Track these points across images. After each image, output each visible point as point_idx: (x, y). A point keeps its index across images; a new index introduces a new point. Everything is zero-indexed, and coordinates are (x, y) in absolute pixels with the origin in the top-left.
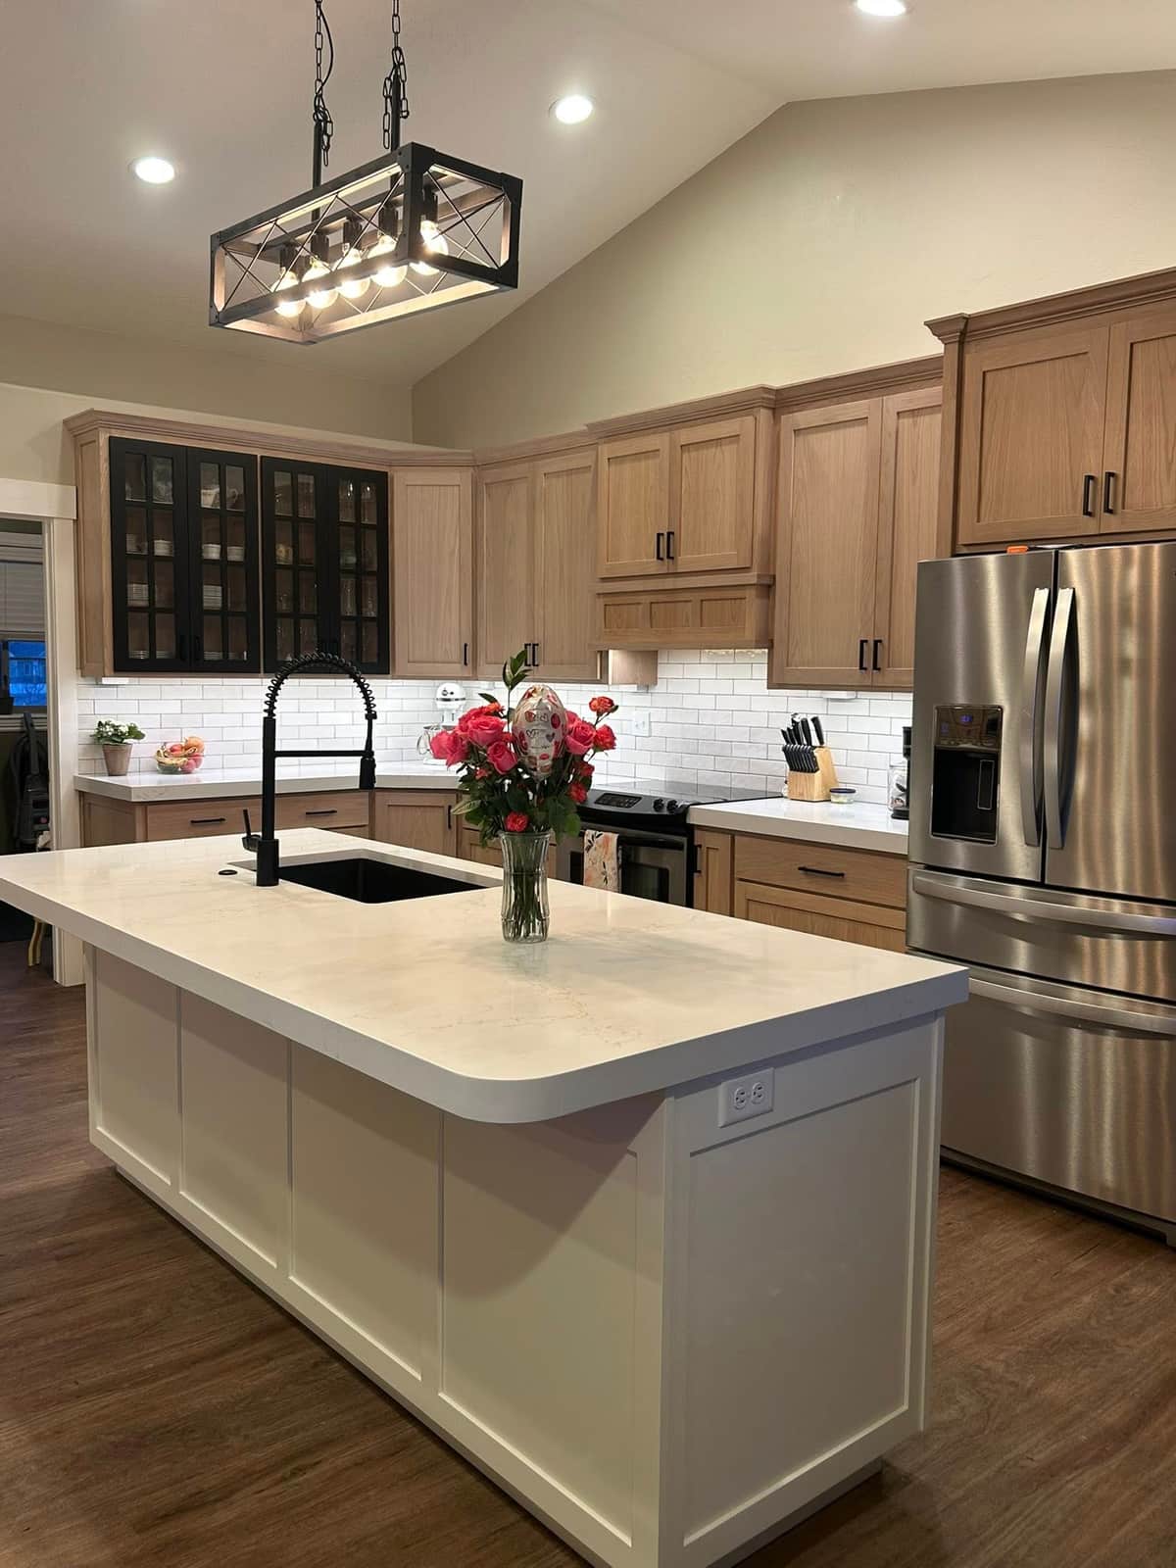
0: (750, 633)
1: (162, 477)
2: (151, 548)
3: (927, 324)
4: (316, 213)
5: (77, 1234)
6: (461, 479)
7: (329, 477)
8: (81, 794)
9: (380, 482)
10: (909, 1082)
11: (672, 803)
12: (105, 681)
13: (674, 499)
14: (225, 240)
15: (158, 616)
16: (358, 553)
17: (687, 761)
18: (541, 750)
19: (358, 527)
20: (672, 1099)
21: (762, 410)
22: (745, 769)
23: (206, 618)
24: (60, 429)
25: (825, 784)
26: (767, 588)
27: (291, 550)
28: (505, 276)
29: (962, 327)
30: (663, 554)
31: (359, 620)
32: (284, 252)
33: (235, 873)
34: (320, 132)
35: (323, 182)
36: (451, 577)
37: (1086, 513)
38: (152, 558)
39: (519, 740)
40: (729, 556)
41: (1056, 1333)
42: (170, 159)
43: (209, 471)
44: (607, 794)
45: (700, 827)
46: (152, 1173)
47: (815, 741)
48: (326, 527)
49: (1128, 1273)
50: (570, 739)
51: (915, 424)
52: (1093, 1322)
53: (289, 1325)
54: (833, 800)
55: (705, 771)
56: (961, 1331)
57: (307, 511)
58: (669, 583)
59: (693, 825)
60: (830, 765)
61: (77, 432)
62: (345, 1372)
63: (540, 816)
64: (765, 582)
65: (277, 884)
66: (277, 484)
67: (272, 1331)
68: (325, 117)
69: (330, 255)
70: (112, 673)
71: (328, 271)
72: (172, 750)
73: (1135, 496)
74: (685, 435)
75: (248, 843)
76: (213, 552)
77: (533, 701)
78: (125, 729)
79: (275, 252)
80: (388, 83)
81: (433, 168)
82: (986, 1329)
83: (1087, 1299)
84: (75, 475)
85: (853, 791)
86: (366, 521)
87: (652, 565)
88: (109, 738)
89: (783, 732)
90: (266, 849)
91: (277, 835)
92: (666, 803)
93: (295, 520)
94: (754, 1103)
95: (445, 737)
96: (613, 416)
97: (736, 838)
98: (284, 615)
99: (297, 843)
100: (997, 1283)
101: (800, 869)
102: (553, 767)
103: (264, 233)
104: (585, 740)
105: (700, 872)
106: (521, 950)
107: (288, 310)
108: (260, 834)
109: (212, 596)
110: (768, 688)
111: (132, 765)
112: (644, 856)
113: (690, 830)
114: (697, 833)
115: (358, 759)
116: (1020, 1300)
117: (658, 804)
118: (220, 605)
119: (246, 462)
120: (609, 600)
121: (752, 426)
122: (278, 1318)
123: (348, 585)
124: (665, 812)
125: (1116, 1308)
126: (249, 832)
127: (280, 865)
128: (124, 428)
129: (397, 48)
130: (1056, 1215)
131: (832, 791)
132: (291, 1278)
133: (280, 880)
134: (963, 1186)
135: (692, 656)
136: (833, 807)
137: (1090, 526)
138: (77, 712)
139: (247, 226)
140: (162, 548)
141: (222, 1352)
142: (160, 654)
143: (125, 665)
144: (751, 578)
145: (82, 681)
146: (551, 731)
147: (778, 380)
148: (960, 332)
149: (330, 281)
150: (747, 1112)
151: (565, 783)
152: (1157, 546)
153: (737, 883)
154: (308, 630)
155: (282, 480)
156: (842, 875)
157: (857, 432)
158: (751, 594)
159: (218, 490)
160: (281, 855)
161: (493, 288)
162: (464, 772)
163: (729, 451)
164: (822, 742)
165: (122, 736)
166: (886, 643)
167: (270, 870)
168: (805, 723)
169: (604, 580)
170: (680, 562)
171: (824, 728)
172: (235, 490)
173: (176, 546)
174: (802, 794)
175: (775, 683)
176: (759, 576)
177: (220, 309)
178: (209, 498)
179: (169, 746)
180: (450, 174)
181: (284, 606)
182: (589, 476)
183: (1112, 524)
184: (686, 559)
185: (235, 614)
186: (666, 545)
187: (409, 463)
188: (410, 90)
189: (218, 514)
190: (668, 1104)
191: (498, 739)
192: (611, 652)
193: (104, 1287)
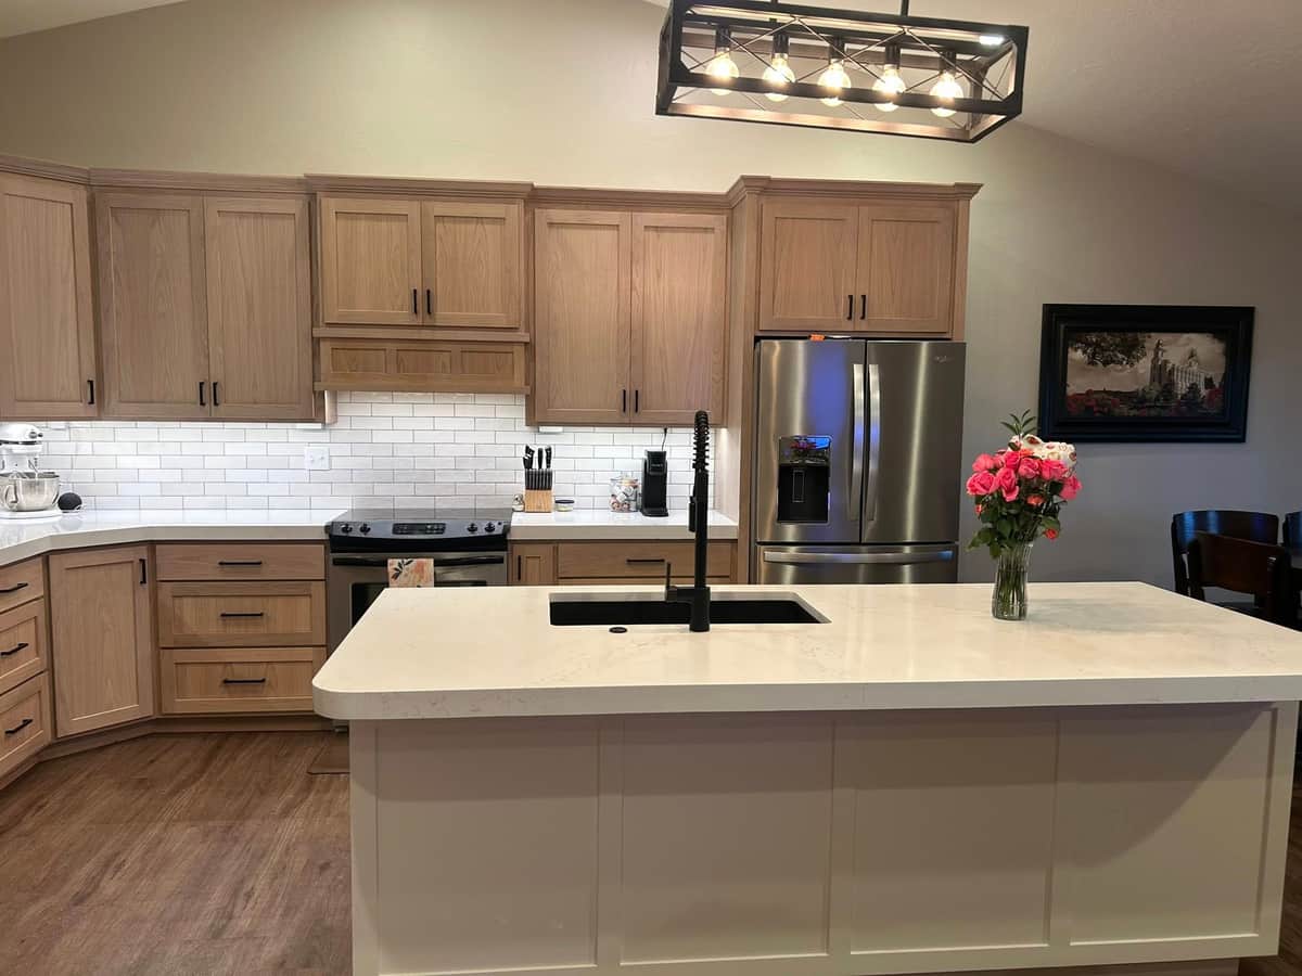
0: (519, 381)
13: (428, 260)
21: (517, 202)
22: (451, 491)
29: (765, 184)
30: (419, 308)
37: (847, 317)
40: (496, 317)
51: (659, 237)
58: (426, 334)
73: (874, 311)
74: (440, 208)
85: (572, 502)
87: (404, 315)
101: (628, 561)
120: (341, 345)
137: (849, 326)
144: (520, 336)
148: (763, 187)
156: (663, 561)
158: (519, 350)
163: (492, 229)
166: (641, 392)
168: (541, 451)
169: (332, 324)
170: (437, 317)
175: (533, 421)
183: (862, 325)
184: (443, 314)
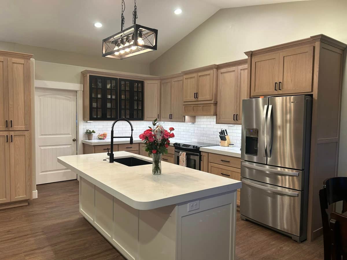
0: (212, 113)
1: (99, 82)
2: (97, 96)
3: (244, 53)
4: (121, 35)
5: (76, 230)
6: (158, 82)
7: (132, 82)
8: (83, 144)
9: (142, 83)
10: (230, 204)
11: (196, 147)
12: (88, 122)
13: (198, 86)
14: (105, 41)
15: (98, 109)
16: (138, 97)
17: (201, 138)
18: (159, 138)
19: (138, 92)
20: (177, 206)
21: (215, 69)
23: (107, 109)
24: (81, 73)
25: (228, 143)
26: (216, 104)
27: (124, 96)
28: (155, 48)
29: (251, 53)
30: (196, 97)
31: (138, 110)
32: (116, 43)
33: (106, 160)
34: (122, 20)
35: (123, 30)
36: (156, 101)
37: (275, 90)
38: (97, 98)
39: (155, 135)
40: (208, 97)
41: (266, 256)
42: (101, 23)
43: (109, 81)
44: (184, 144)
45: (202, 151)
46: (90, 218)
47: (226, 134)
48: (131, 91)
49: (283, 245)
50: (164, 135)
51: (244, 72)
52: (274, 254)
53: (113, 249)
54: (229, 146)
55: (205, 140)
56: (246, 255)
57: (128, 89)
59: (200, 151)
60: (229, 139)
61: (83, 74)
62: (122, 258)
63: (159, 150)
64: (215, 102)
65: (113, 162)
66: (122, 83)
67: (110, 250)
68: (123, 18)
69: (124, 43)
70: (89, 120)
71: (129, 45)
72: (101, 135)
73: (285, 87)
74: (200, 74)
75: (108, 154)
76: (109, 97)
77: (158, 128)
78: (92, 131)
79: (114, 43)
80: (134, 12)
81: (140, 28)
82: (251, 255)
83: (274, 250)
84: (83, 82)
85: (233, 145)
86: (139, 91)
87: (194, 99)
88: (89, 133)
89: (219, 132)
90: (111, 155)
91: (114, 153)
92: (195, 146)
93: (125, 91)
94: (195, 207)
95: (142, 135)
96: (188, 70)
97: (209, 154)
98: (123, 109)
99: (117, 154)
100: (255, 246)
101: (221, 160)
102: (161, 141)
103: (112, 39)
104: (167, 136)
105: (202, 160)
106: (156, 176)
107: (117, 54)
108: (110, 152)
109: (109, 105)
110: (216, 124)
111: (93, 138)
112: (192, 157)
113: (200, 152)
114: (201, 152)
115: (130, 138)
116: (259, 249)
117: (194, 147)
118: (110, 107)
119: (116, 79)
120: (186, 106)
121: (213, 72)
122: (111, 247)
123: (136, 103)
124: (195, 148)
125: (280, 252)
126: (108, 152)
127: (114, 159)
128: (92, 73)
129: (135, 6)
130: (270, 232)
131: (229, 144)
132: (113, 239)
133: (114, 162)
134: (252, 226)
135: (202, 117)
136: (229, 148)
137: (276, 93)
138: (83, 128)
139: (109, 38)
140: (99, 96)
141: (99, 253)
142: (99, 117)
143: (92, 119)
144: (212, 102)
145: (83, 122)
146: (161, 134)
147: (218, 63)
148: (251, 54)
149: (124, 48)
150: (193, 209)
151: (164, 144)
152: (292, 97)
153: (209, 163)
154: (128, 112)
155: (123, 83)
156: (229, 162)
157: (233, 73)
158: (212, 105)
159: (110, 85)
160: (114, 157)
161: (152, 50)
162: (145, 142)
163: (208, 77)
164: (227, 135)
165: (91, 132)
166: (239, 115)
167: (112, 160)
168: (224, 131)
169: (184, 102)
171: (227, 132)
172: (114, 84)
173: (102, 96)
174: (223, 145)
175: (217, 123)
176: (214, 102)
177: (104, 53)
178: (109, 86)
179: (100, 134)
180: (143, 29)
181: (123, 107)
182: (182, 82)
183: (280, 92)
184: (200, 98)
185: (113, 109)
186: (196, 95)
187: (148, 79)
188: (138, 14)
189: (111, 89)
190: (177, 207)
191: (151, 136)
192: (186, 116)
193: (79, 240)
